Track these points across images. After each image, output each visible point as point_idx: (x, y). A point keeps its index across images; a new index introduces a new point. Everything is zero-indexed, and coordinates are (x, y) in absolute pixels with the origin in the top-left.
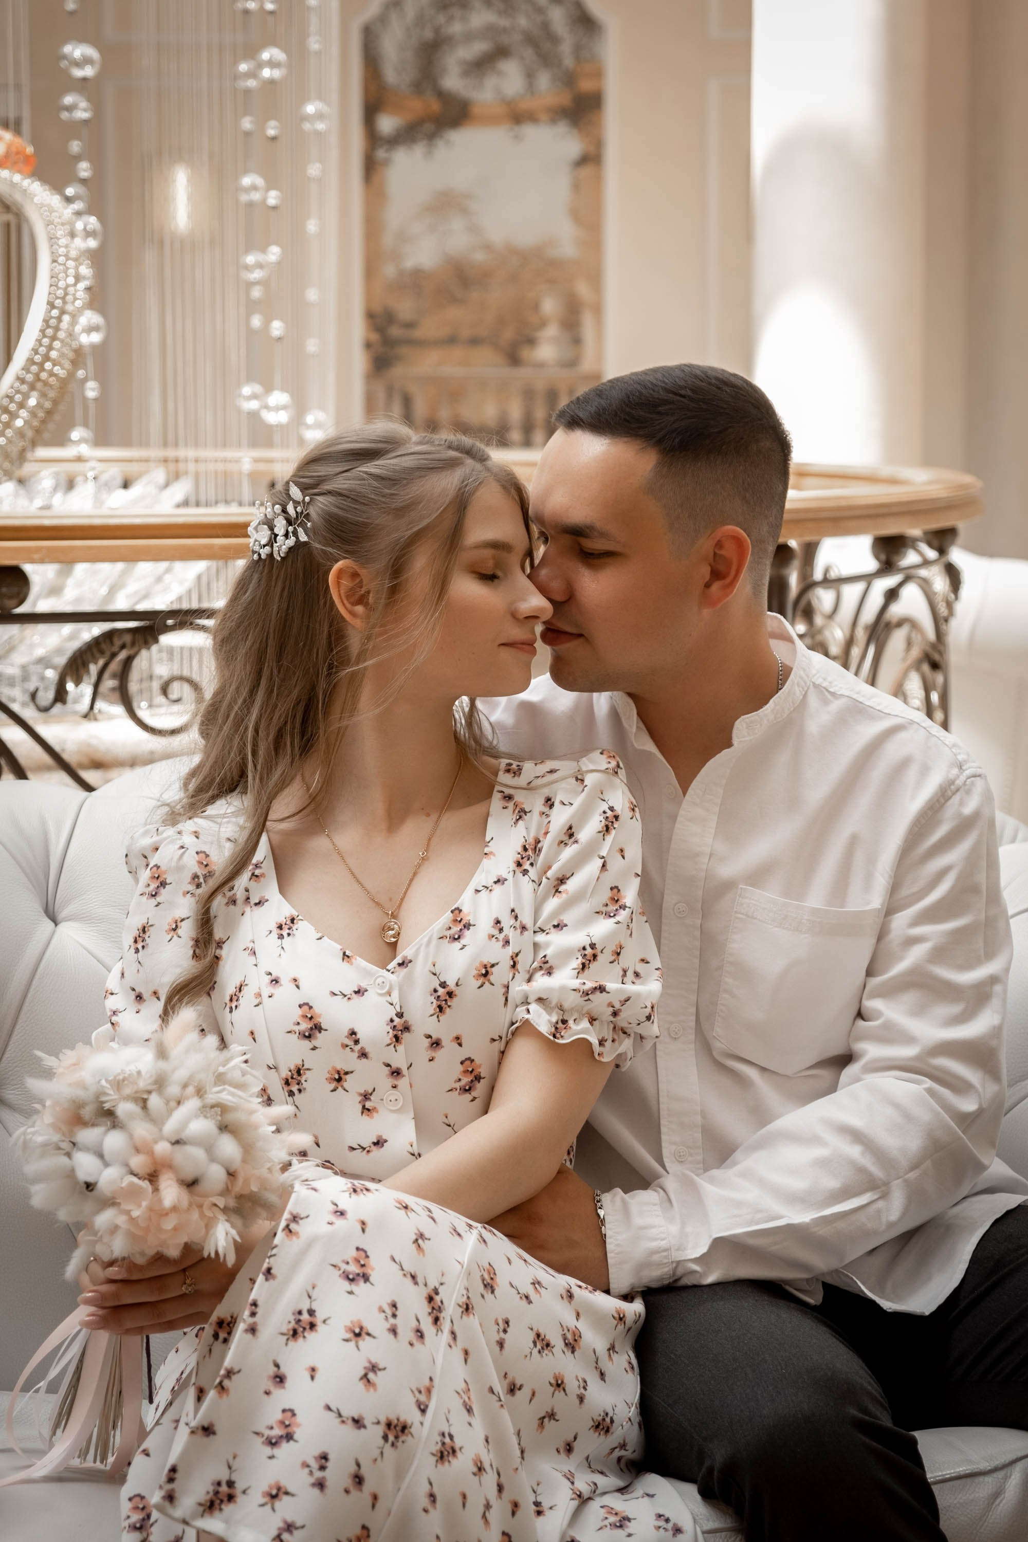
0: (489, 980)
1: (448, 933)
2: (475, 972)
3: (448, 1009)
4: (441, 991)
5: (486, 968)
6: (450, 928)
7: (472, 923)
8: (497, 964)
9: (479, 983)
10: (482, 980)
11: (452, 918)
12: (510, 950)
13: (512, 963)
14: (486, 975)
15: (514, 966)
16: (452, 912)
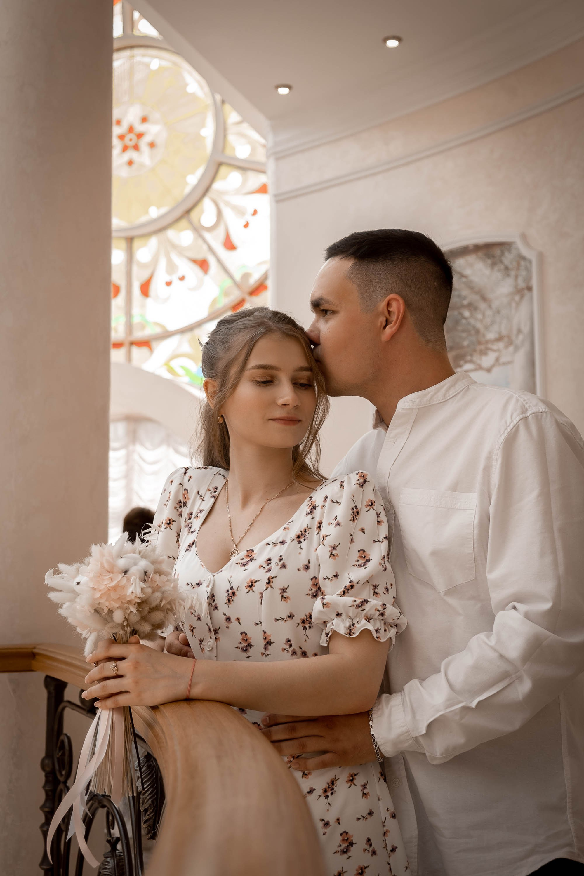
0: (252, 590)
1: (241, 561)
2: (246, 584)
3: (232, 601)
4: (230, 591)
5: (252, 582)
6: (243, 559)
7: (254, 559)
8: (259, 581)
9: (247, 590)
10: (249, 589)
11: (246, 554)
12: (269, 575)
13: (268, 581)
14: (251, 586)
15: (268, 583)
16: (247, 551)
